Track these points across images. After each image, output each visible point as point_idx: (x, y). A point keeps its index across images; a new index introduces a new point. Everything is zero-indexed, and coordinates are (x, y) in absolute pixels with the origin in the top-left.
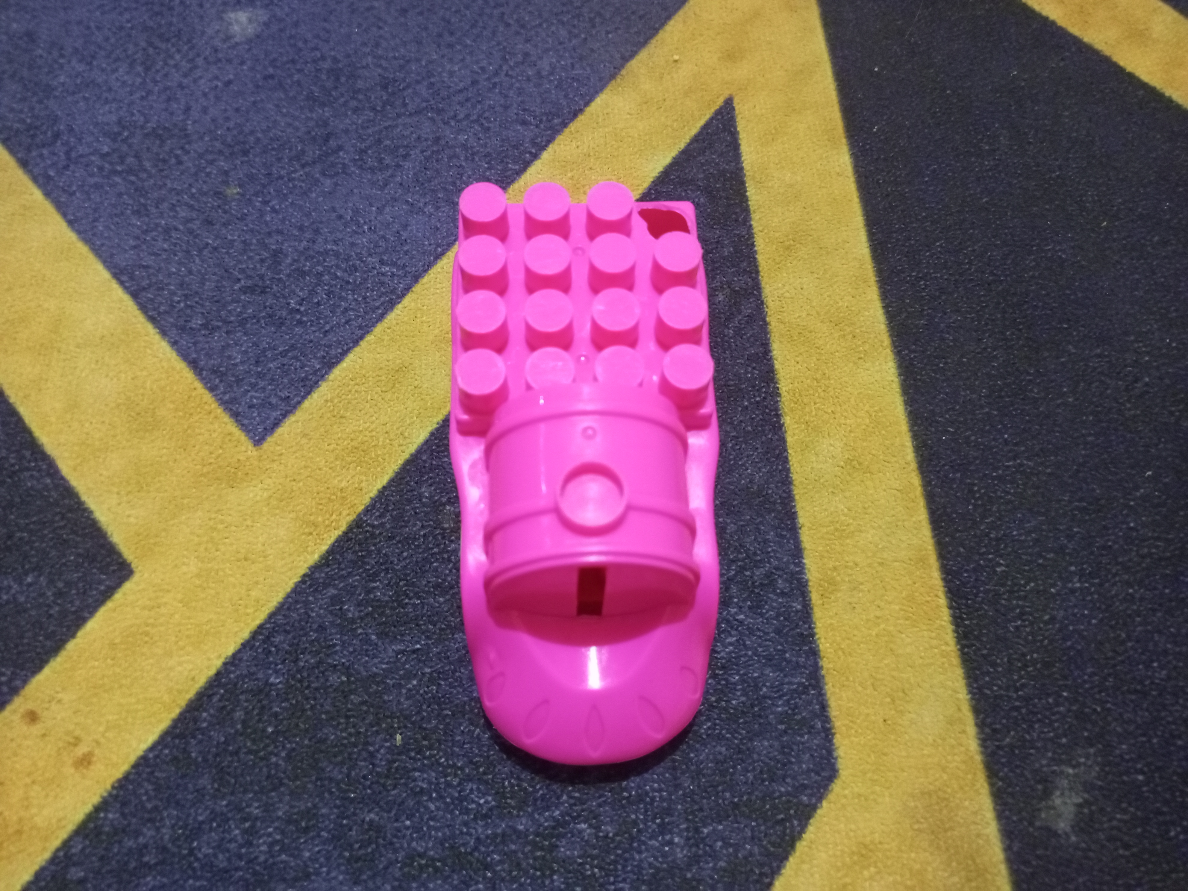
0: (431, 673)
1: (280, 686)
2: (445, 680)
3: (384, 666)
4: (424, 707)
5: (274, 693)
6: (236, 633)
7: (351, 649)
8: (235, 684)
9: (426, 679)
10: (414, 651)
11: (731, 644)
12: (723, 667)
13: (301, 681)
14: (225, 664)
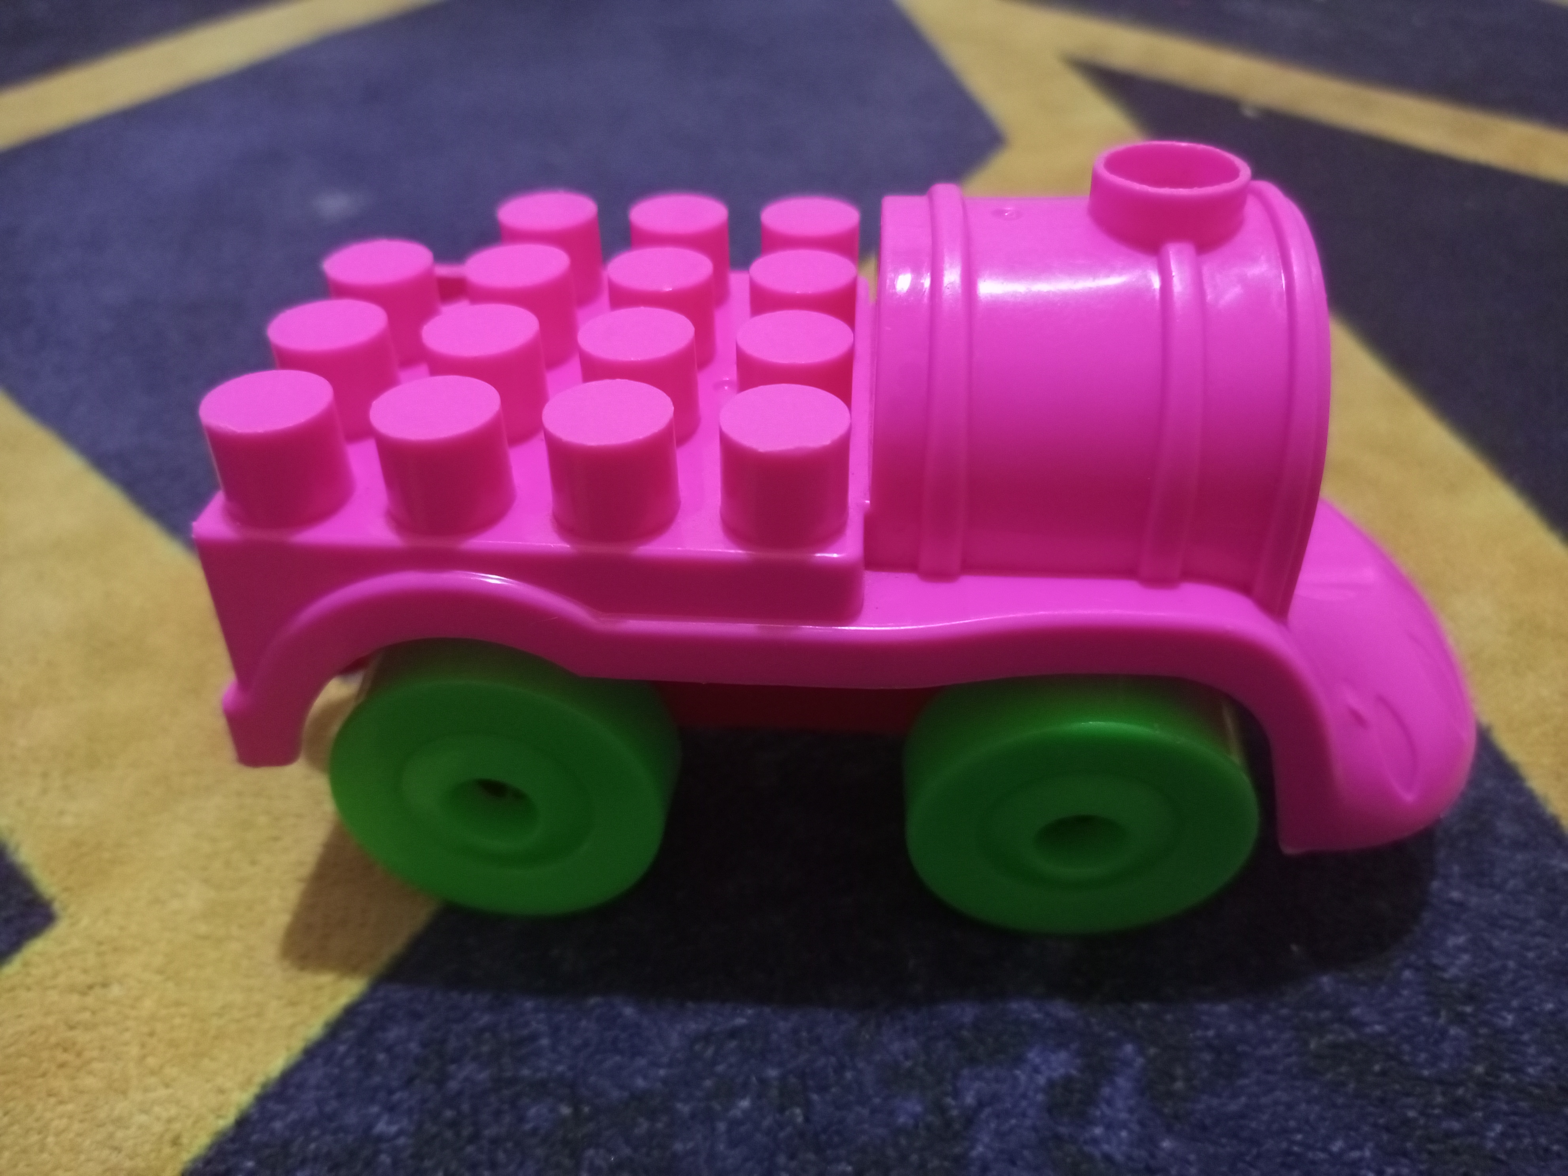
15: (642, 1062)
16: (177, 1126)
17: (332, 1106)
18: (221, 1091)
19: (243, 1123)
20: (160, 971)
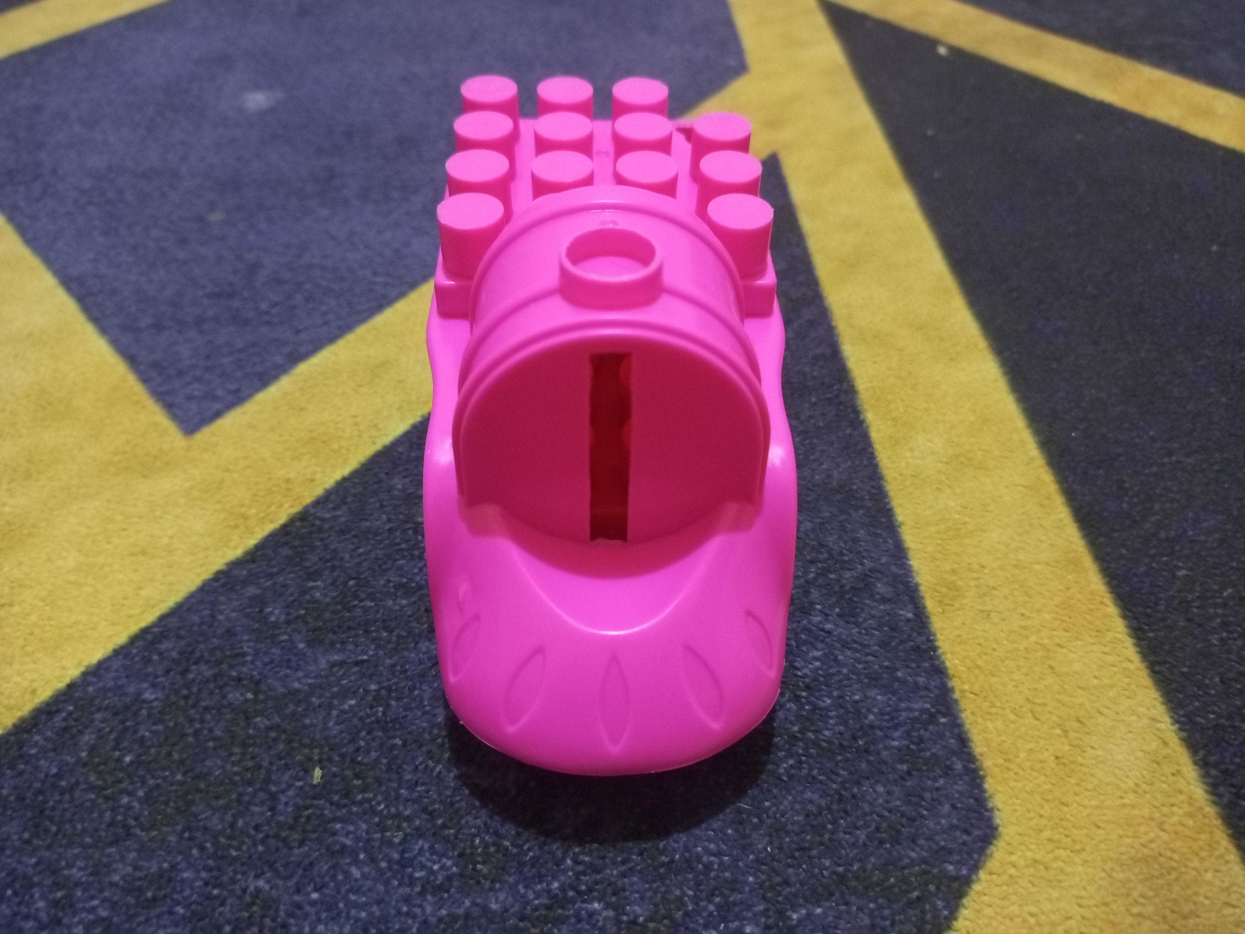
0: (378, 691)
1: (155, 704)
2: (398, 699)
3: (310, 681)
4: (363, 734)
5: (144, 712)
6: (110, 637)
7: (267, 660)
8: (93, 699)
9: (370, 698)
10: (357, 663)
11: (816, 659)
12: (808, 687)
13: (186, 698)
14: (85, 674)
15: (300, 674)
16: (36, 684)
17: (123, 681)
18: (63, 668)
19: (72, 686)
20: (43, 600)
